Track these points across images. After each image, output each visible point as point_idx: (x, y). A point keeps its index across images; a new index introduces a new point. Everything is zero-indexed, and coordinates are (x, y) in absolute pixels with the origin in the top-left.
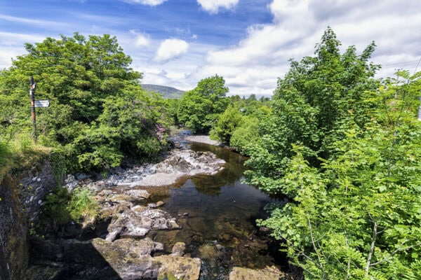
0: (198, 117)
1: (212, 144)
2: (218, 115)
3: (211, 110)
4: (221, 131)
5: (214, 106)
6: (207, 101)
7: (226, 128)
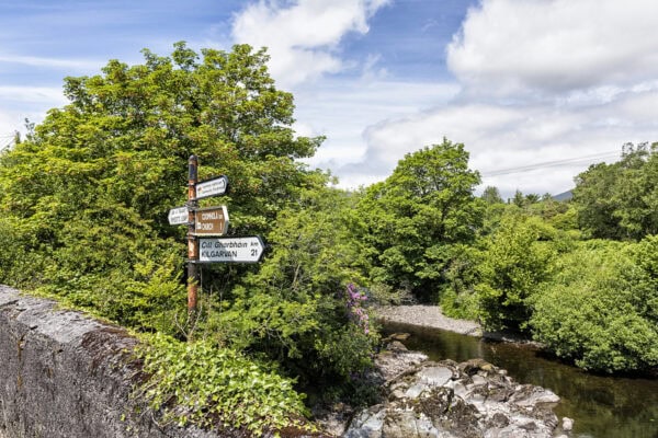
0: (405, 253)
1: (461, 331)
2: (459, 246)
3: (439, 234)
4: (495, 293)
5: (448, 222)
6: (427, 208)
7: (508, 284)
